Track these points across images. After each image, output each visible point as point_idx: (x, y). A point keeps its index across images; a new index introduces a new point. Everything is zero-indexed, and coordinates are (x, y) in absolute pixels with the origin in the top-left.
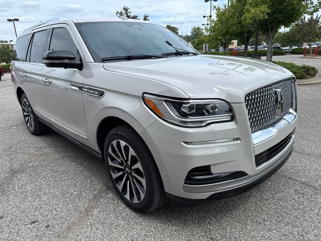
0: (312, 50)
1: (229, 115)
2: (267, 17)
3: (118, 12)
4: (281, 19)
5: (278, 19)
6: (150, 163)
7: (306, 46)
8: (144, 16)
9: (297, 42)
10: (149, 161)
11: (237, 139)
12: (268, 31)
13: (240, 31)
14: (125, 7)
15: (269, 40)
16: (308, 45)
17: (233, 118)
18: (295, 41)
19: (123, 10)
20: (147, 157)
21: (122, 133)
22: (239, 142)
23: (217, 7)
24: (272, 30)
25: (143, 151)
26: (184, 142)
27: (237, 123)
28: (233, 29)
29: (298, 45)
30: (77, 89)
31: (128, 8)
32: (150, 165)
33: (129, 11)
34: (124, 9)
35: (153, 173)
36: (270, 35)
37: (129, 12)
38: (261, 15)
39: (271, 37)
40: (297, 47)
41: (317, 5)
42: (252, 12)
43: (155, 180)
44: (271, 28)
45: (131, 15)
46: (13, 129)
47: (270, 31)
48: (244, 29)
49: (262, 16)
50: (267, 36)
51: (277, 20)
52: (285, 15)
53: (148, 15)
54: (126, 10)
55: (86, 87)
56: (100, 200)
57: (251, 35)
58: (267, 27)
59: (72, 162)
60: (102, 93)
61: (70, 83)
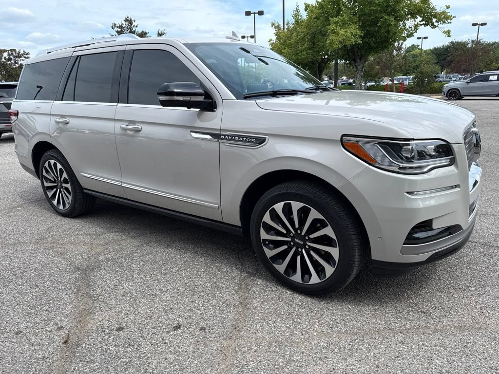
0: (396, 88)
1: (448, 159)
2: (360, 41)
3: (115, 25)
4: (373, 45)
5: (369, 44)
6: (349, 226)
7: (386, 81)
8: (158, 32)
9: (374, 77)
10: (348, 223)
11: (456, 186)
12: (355, 61)
13: (311, 60)
14: (128, 17)
15: (357, 73)
16: (390, 81)
17: (453, 162)
18: (372, 75)
19: (124, 23)
20: (345, 218)
21: (297, 191)
22: (458, 189)
23: (277, 25)
24: (360, 59)
25: (338, 211)
26: (407, 193)
27: (457, 167)
28: (303, 56)
29: (375, 80)
30: (208, 137)
31: (133, 20)
32: (350, 228)
33: (134, 24)
34: (126, 20)
35: (354, 238)
36: (359, 67)
37: (134, 26)
38: (352, 38)
39: (360, 69)
40: (374, 84)
41: (411, 28)
42: (342, 34)
43: (356, 247)
44: (359, 57)
45: (137, 31)
46: (19, 211)
47: (359, 61)
48: (317, 57)
49: (353, 40)
50: (355, 67)
51: (367, 45)
52: (378, 40)
53: (165, 32)
54: (130, 21)
55: (227, 133)
56: (250, 289)
57: (325, 66)
58: (354, 55)
59: (168, 248)
60: (263, 140)
61: (190, 130)
